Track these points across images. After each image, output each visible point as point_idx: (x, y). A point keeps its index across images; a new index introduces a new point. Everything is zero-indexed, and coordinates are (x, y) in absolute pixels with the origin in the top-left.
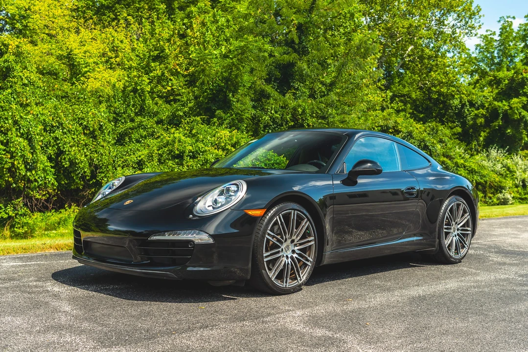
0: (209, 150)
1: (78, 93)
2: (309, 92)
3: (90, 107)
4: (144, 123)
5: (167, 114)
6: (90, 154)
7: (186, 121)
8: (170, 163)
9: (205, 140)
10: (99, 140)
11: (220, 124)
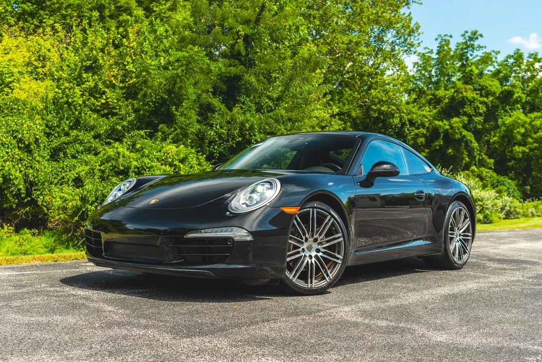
0: (156, 166)
1: (11, 104)
2: (255, 107)
3: (24, 119)
4: (80, 138)
5: (105, 128)
6: (25, 169)
7: (130, 135)
8: (114, 180)
9: (151, 156)
10: (35, 155)
11: (164, 139)
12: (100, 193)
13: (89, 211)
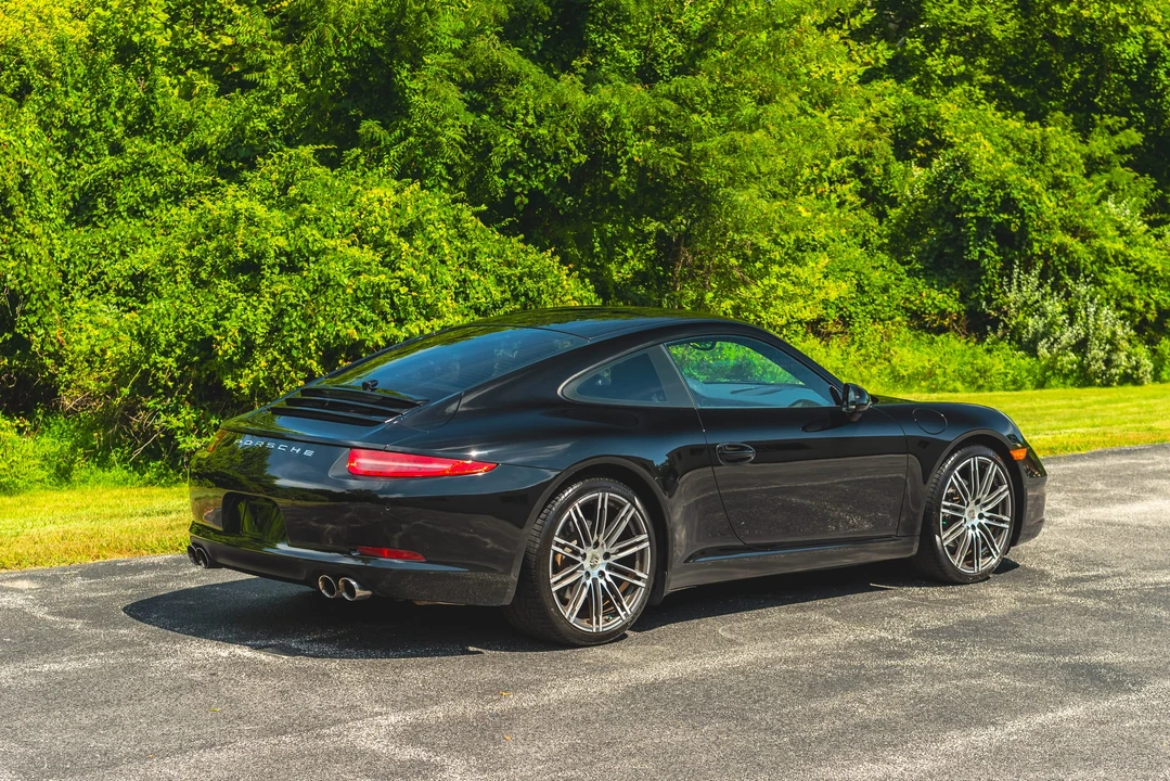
0: (335, 249)
2: (639, 56)
4: (151, 159)
5: (219, 128)
8: (223, 286)
9: (324, 218)
10: (21, 220)
11: (373, 164)
12: (187, 323)
13: (158, 369)
